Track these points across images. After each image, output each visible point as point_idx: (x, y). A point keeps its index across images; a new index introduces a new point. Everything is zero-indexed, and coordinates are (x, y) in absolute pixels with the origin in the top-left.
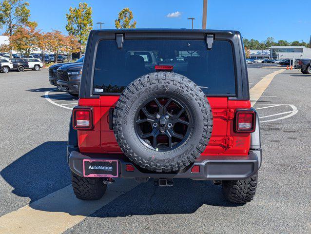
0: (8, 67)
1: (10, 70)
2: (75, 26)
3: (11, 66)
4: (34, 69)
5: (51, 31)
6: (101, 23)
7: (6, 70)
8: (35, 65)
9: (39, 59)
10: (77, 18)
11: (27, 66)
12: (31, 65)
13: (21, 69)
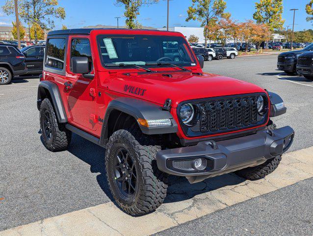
0: (211, 55)
1: (213, 59)
2: (263, 15)
3: (214, 55)
4: (229, 58)
5: (244, 22)
6: (295, 10)
7: (210, 58)
8: (231, 54)
9: (235, 48)
10: (267, 6)
11: (225, 54)
12: (228, 53)
13: (221, 57)
